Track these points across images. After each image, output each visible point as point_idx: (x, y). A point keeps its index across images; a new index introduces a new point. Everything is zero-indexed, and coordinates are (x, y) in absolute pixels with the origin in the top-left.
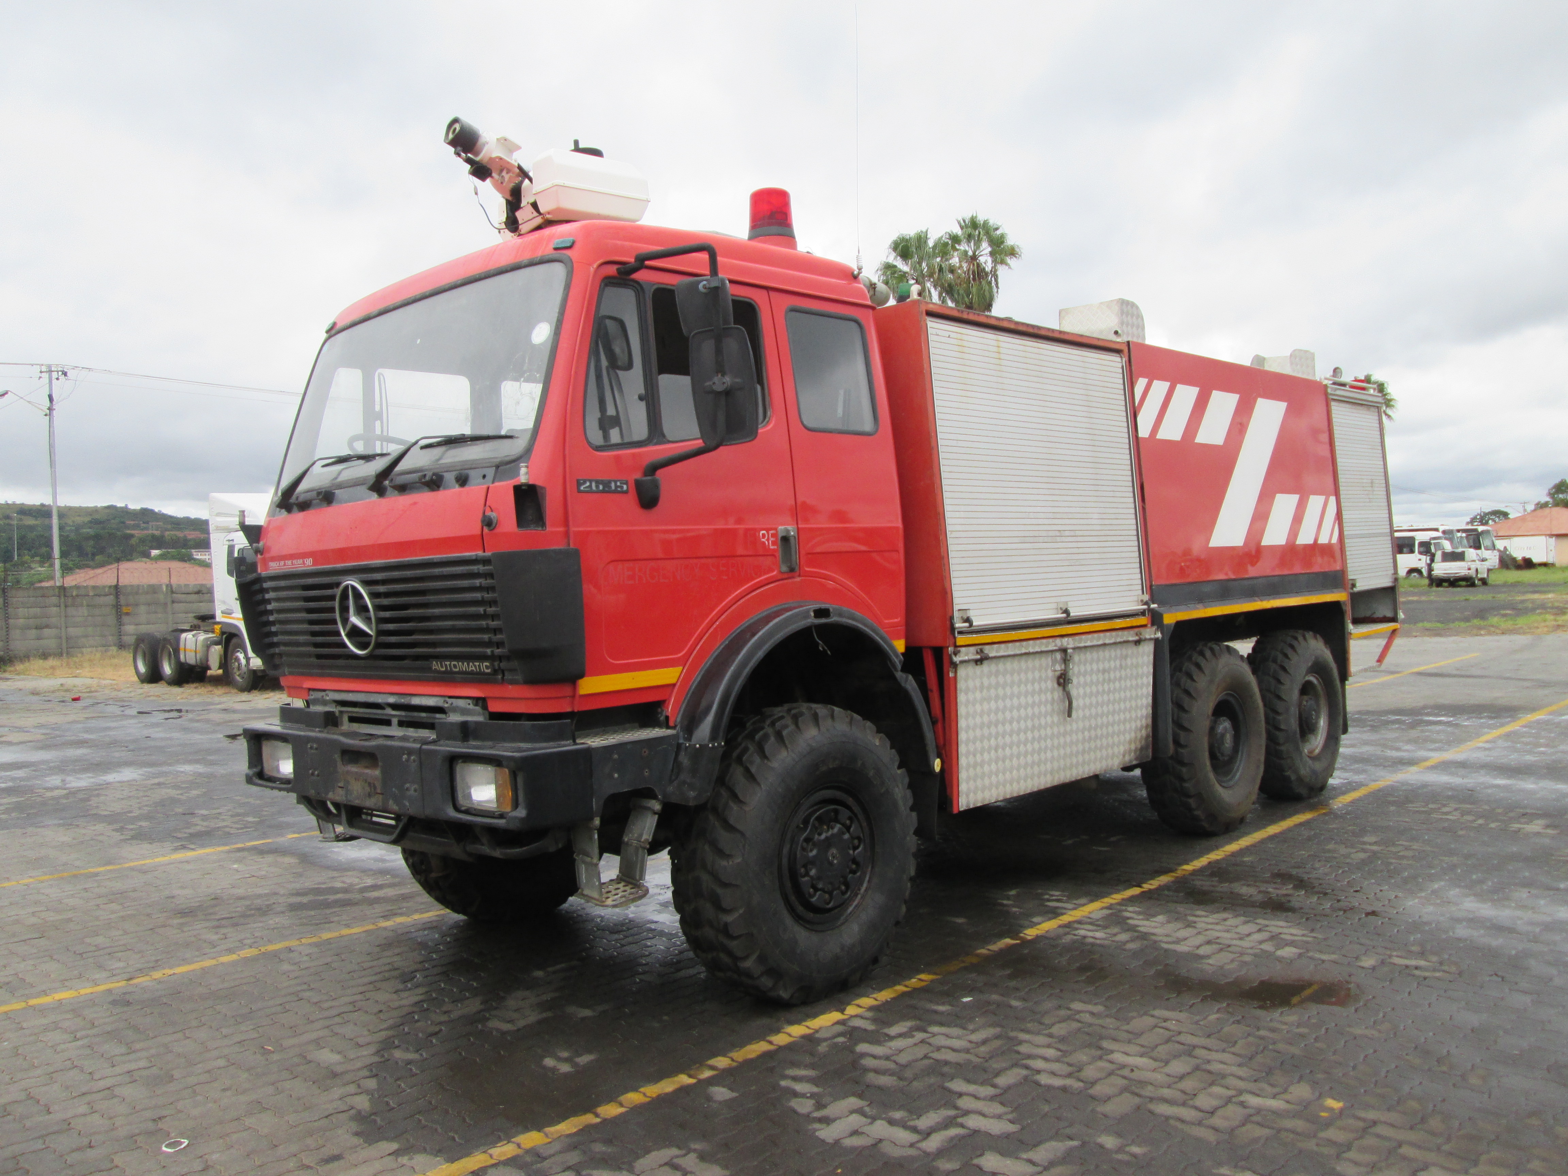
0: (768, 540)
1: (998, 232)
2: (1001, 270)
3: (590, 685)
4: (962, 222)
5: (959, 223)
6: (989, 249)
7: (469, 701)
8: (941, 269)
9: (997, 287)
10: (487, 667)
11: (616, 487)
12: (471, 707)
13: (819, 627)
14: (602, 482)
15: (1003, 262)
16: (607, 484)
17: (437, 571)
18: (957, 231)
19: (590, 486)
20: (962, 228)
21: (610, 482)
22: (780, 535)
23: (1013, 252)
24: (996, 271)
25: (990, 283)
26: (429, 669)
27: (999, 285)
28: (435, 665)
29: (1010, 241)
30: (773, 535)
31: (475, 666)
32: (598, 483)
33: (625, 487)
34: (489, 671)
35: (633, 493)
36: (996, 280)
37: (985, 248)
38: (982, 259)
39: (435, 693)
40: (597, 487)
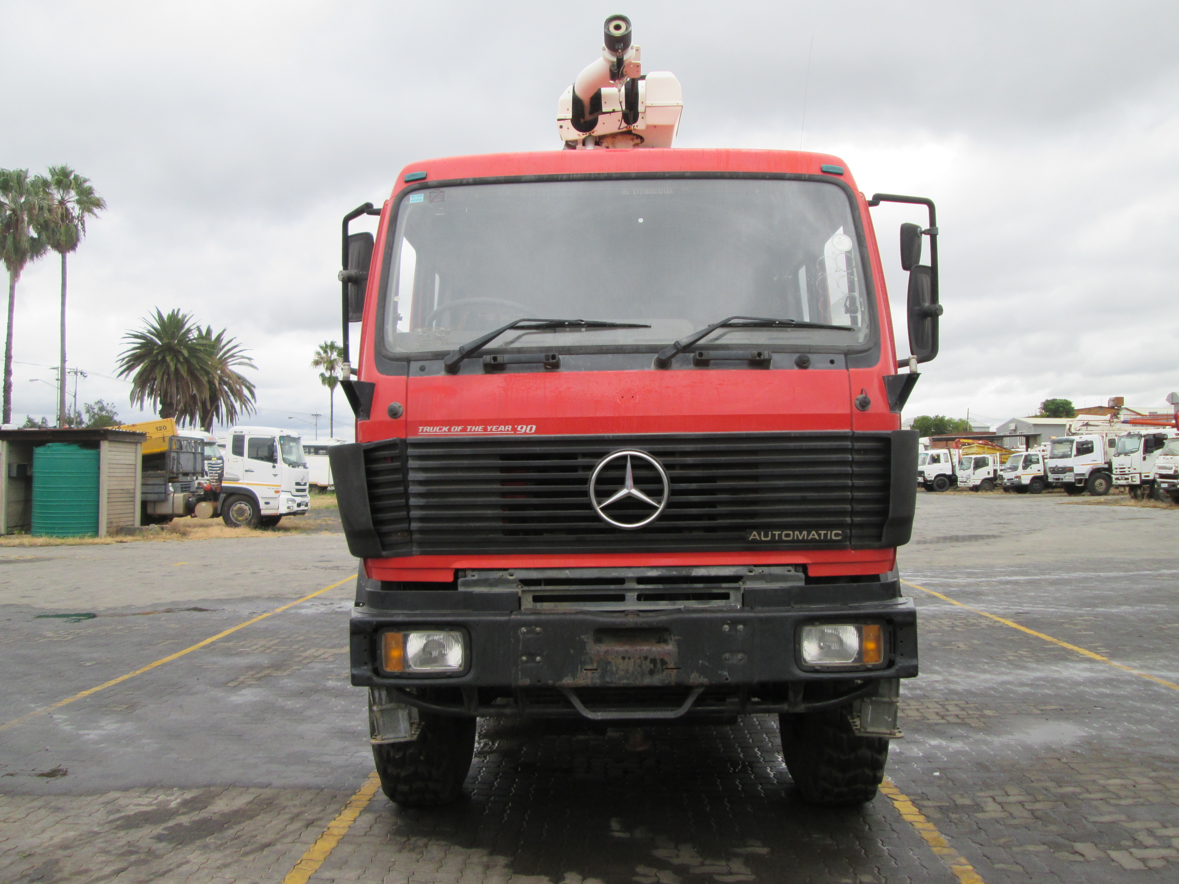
1: (87, 185)
2: (87, 217)
4: (53, 169)
5: (50, 170)
6: (77, 198)
7: (790, 568)
8: (41, 208)
9: (84, 231)
10: (837, 535)
12: (793, 572)
15: (90, 211)
17: (792, 445)
18: (49, 177)
20: (53, 176)
23: (98, 204)
24: (82, 217)
25: (76, 226)
26: (744, 540)
27: (86, 229)
28: (754, 535)
29: (97, 195)
31: (819, 535)
34: (840, 538)
36: (83, 224)
37: (73, 195)
38: (69, 205)
39: (729, 563)
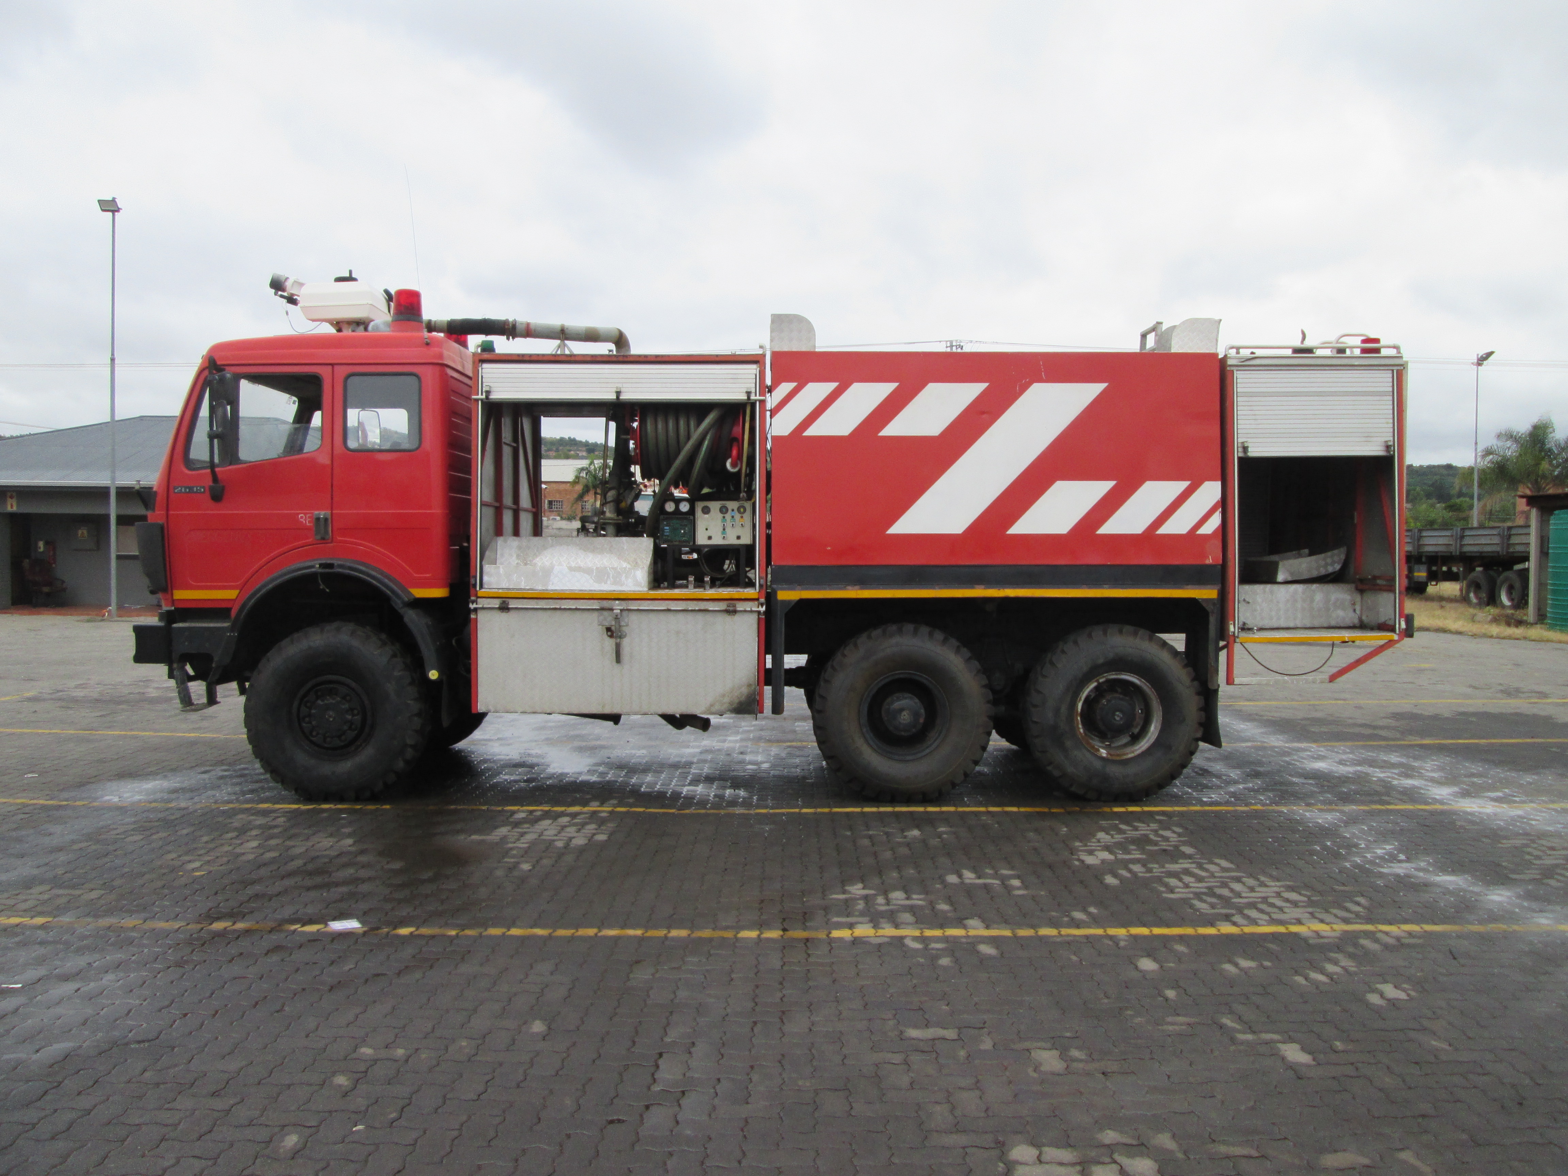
0: (305, 520)
3: (180, 594)
11: (197, 490)
13: (322, 574)
14: (189, 488)
16: (191, 488)
19: (181, 490)
21: (193, 487)
22: (315, 517)
30: (309, 517)
32: (186, 488)
33: (202, 490)
35: (208, 493)
40: (185, 490)
